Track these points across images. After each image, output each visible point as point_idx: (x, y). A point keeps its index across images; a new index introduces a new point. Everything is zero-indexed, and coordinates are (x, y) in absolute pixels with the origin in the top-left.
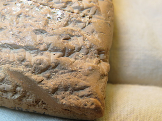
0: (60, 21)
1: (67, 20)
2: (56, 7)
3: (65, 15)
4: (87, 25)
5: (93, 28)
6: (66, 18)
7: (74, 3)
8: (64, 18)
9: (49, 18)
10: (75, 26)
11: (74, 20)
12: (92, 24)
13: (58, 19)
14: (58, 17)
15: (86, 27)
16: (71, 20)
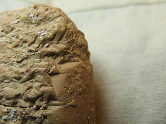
0: (16, 121)
1: (21, 119)
2: (8, 105)
3: (18, 113)
4: (43, 120)
5: (50, 122)
6: (19, 116)
7: (23, 95)
8: (18, 116)
9: (5, 120)
10: (32, 122)
11: (29, 117)
12: (47, 117)
13: (14, 118)
14: (13, 117)
15: (43, 122)
16: (26, 118)
